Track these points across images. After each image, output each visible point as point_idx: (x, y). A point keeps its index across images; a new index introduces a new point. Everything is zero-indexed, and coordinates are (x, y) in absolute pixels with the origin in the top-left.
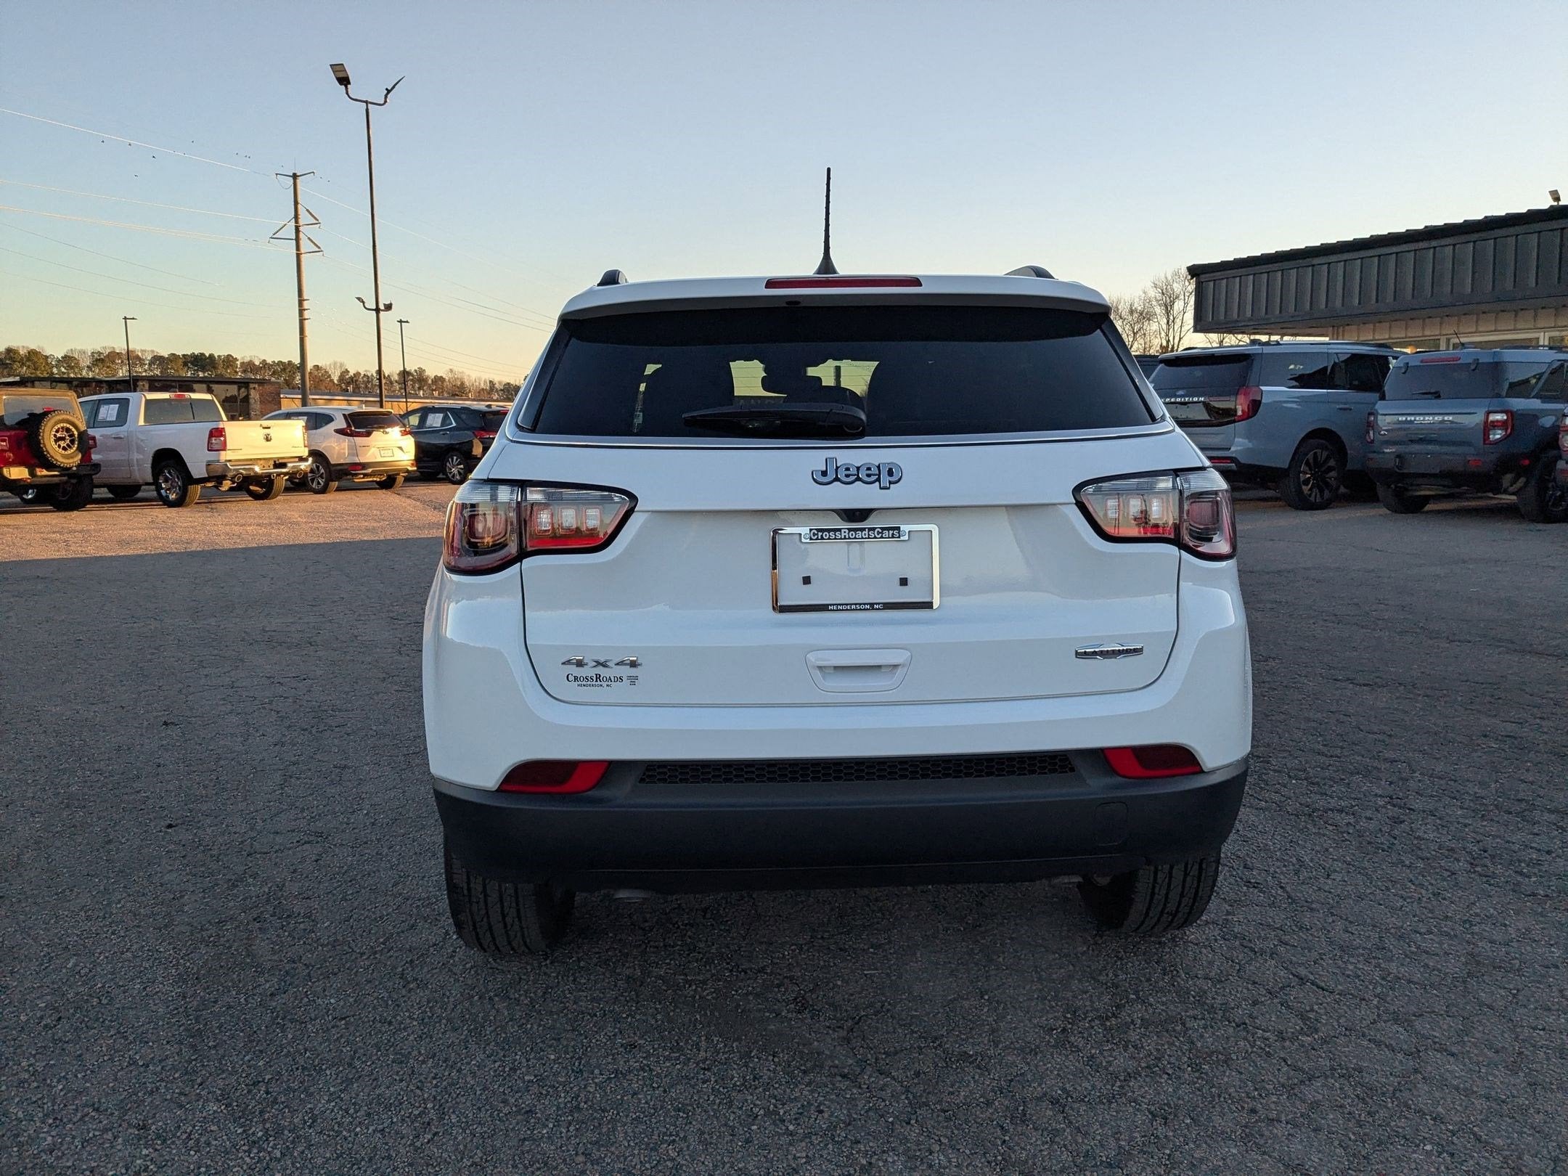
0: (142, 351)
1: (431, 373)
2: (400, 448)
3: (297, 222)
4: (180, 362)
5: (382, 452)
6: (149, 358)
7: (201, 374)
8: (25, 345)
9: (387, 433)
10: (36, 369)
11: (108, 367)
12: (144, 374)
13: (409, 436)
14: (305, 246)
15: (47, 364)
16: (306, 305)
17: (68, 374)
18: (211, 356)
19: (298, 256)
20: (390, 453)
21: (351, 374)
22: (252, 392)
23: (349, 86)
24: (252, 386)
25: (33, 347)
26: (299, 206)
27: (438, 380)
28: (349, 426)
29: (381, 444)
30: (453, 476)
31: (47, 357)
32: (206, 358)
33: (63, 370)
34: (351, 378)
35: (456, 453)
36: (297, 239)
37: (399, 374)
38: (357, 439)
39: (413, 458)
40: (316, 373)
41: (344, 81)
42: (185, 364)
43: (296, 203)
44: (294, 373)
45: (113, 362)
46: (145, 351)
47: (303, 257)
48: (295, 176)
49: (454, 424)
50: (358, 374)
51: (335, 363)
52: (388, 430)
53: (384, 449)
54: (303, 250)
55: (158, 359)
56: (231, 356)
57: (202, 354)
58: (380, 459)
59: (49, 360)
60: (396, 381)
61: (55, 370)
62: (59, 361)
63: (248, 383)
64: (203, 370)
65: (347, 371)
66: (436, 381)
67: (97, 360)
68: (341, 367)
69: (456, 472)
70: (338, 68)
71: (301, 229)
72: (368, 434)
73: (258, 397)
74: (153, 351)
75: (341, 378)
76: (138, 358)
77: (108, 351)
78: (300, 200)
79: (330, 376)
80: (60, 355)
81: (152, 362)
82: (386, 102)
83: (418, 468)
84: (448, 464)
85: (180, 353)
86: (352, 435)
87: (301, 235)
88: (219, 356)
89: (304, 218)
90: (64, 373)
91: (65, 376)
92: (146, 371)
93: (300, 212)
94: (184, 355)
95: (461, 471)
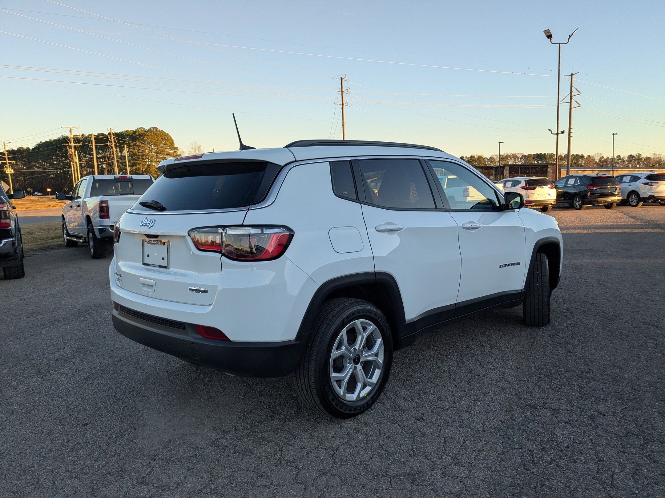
0: (518, 154)
1: (644, 156)
2: (549, 194)
3: (571, 95)
4: (532, 157)
5: (540, 196)
6: (521, 156)
7: (540, 162)
8: (477, 154)
9: (543, 188)
10: (480, 163)
11: (505, 161)
12: (518, 163)
13: (554, 189)
14: (574, 104)
15: (484, 161)
16: (572, 130)
17: (491, 164)
18: (545, 154)
19: (570, 110)
20: (544, 196)
21: (605, 158)
22: (549, 169)
23: (552, 38)
24: (549, 166)
25: (480, 155)
26: (573, 88)
27: (648, 159)
28: (526, 185)
29: (538, 193)
30: (576, 207)
31: (484, 158)
32: (543, 155)
33: (489, 163)
34: (605, 160)
35: (577, 196)
36: (571, 102)
37: (628, 157)
38: (529, 191)
39: (555, 198)
40: (589, 159)
41: (550, 37)
42: (534, 158)
43: (571, 86)
44: (579, 159)
45: (507, 159)
46: (519, 154)
47: (572, 110)
48: (572, 75)
49: (579, 183)
50: (608, 158)
51: (598, 154)
52: (543, 187)
53: (541, 195)
54: (572, 107)
55: (524, 157)
56: (552, 153)
57: (541, 154)
58: (538, 199)
59: (485, 159)
60: (626, 161)
61: (486, 163)
62: (488, 159)
63: (548, 165)
64: (541, 160)
65: (603, 157)
66: (646, 159)
67: (502, 158)
68: (600, 155)
69: (578, 204)
70: (547, 32)
71: (573, 97)
72: (534, 189)
73: (551, 171)
74: (522, 154)
75: (600, 160)
76: (516, 156)
77: (506, 154)
78: (573, 85)
79: (595, 160)
80: (488, 157)
81: (522, 158)
82: (568, 41)
83: (557, 202)
84: (575, 201)
85: (532, 154)
86: (527, 189)
87: (573, 100)
88: (548, 154)
89: (574, 92)
90: (489, 164)
91: (490, 165)
92: (519, 162)
93: (573, 90)
94: (534, 154)
95: (580, 204)
